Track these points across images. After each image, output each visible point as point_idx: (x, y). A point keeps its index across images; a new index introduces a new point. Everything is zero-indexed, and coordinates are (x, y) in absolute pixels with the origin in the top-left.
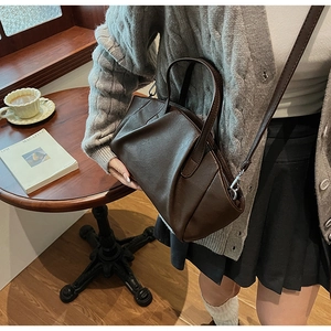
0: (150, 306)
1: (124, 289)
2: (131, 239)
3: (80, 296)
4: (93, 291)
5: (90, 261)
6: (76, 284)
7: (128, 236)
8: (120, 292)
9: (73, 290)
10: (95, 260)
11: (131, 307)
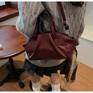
0: (24, 88)
1: (17, 83)
2: (21, 69)
3: (4, 85)
4: (8, 83)
5: (8, 75)
6: (3, 81)
7: (20, 68)
8: (16, 84)
9: (2, 83)
10: (9, 74)
11: (18, 88)
